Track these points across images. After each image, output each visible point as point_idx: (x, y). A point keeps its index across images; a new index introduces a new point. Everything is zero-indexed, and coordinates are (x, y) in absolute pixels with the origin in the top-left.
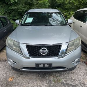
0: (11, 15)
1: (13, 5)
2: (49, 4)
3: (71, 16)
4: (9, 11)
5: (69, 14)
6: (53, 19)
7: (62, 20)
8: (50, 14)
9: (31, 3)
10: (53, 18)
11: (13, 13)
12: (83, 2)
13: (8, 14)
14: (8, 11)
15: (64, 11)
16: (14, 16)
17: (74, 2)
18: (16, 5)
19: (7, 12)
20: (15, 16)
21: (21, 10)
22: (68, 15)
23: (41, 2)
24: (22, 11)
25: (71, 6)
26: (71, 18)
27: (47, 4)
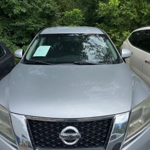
0: (15, 36)
1: (18, 18)
2: (83, 17)
3: (125, 40)
4: (11, 30)
5: (121, 35)
6: (89, 45)
7: (107, 47)
8: (84, 37)
9: (51, 14)
10: (90, 43)
11: (18, 32)
12: (145, 14)
13: (8, 34)
14: (9, 29)
15: (111, 30)
16: (19, 38)
17: (129, 14)
18: (23, 18)
19: (7, 31)
20: (21, 38)
21: (33, 27)
22: (118, 37)
23: (69, 13)
24: (33, 29)
25: (125, 22)
26: (124, 42)
27: (79, 17)
